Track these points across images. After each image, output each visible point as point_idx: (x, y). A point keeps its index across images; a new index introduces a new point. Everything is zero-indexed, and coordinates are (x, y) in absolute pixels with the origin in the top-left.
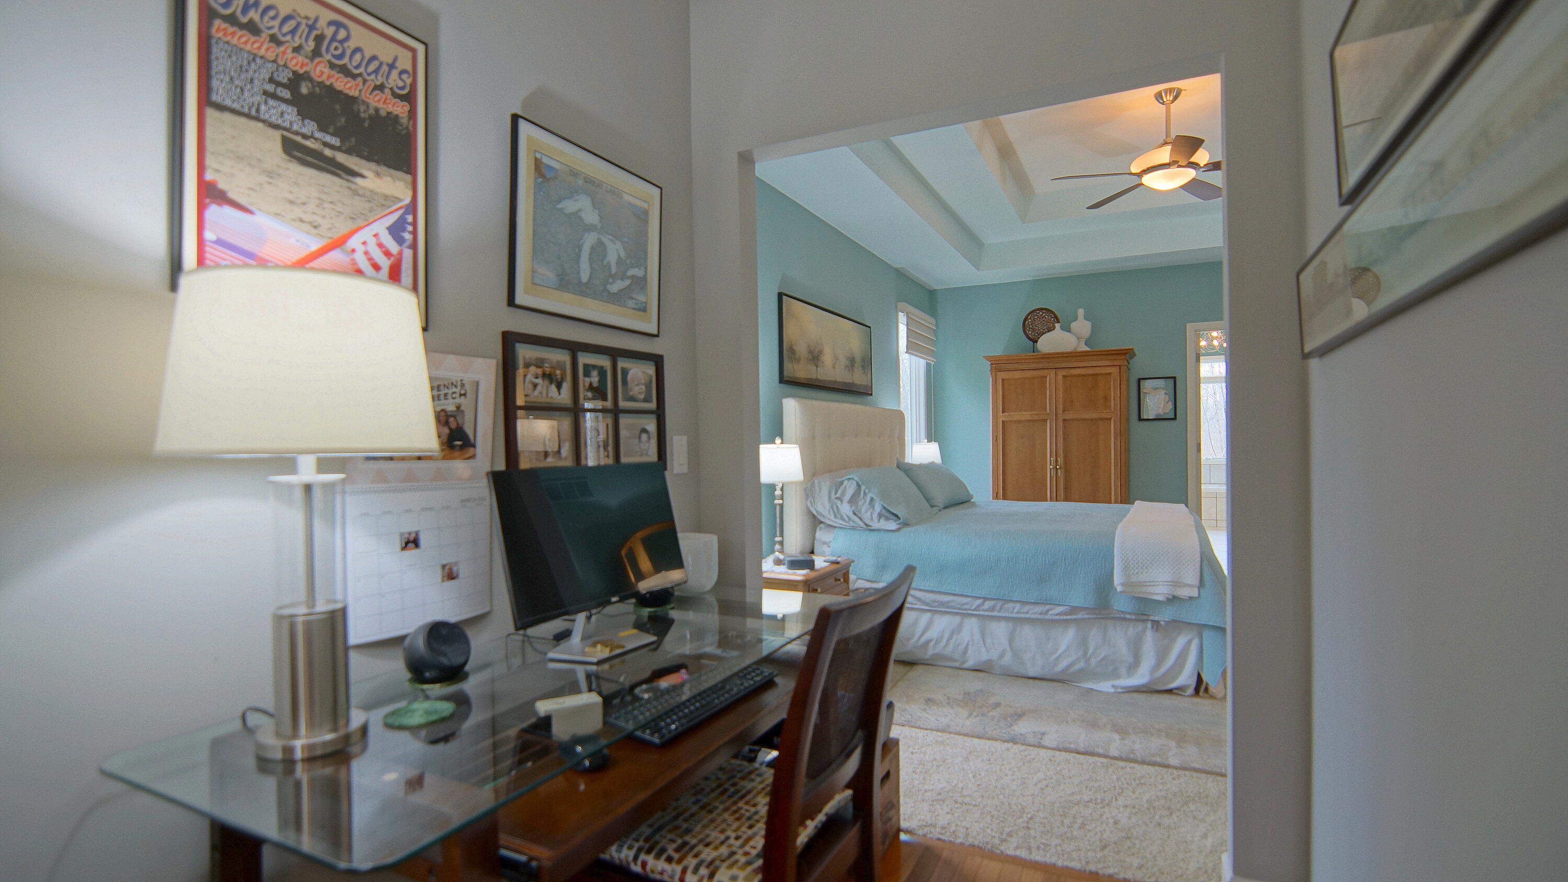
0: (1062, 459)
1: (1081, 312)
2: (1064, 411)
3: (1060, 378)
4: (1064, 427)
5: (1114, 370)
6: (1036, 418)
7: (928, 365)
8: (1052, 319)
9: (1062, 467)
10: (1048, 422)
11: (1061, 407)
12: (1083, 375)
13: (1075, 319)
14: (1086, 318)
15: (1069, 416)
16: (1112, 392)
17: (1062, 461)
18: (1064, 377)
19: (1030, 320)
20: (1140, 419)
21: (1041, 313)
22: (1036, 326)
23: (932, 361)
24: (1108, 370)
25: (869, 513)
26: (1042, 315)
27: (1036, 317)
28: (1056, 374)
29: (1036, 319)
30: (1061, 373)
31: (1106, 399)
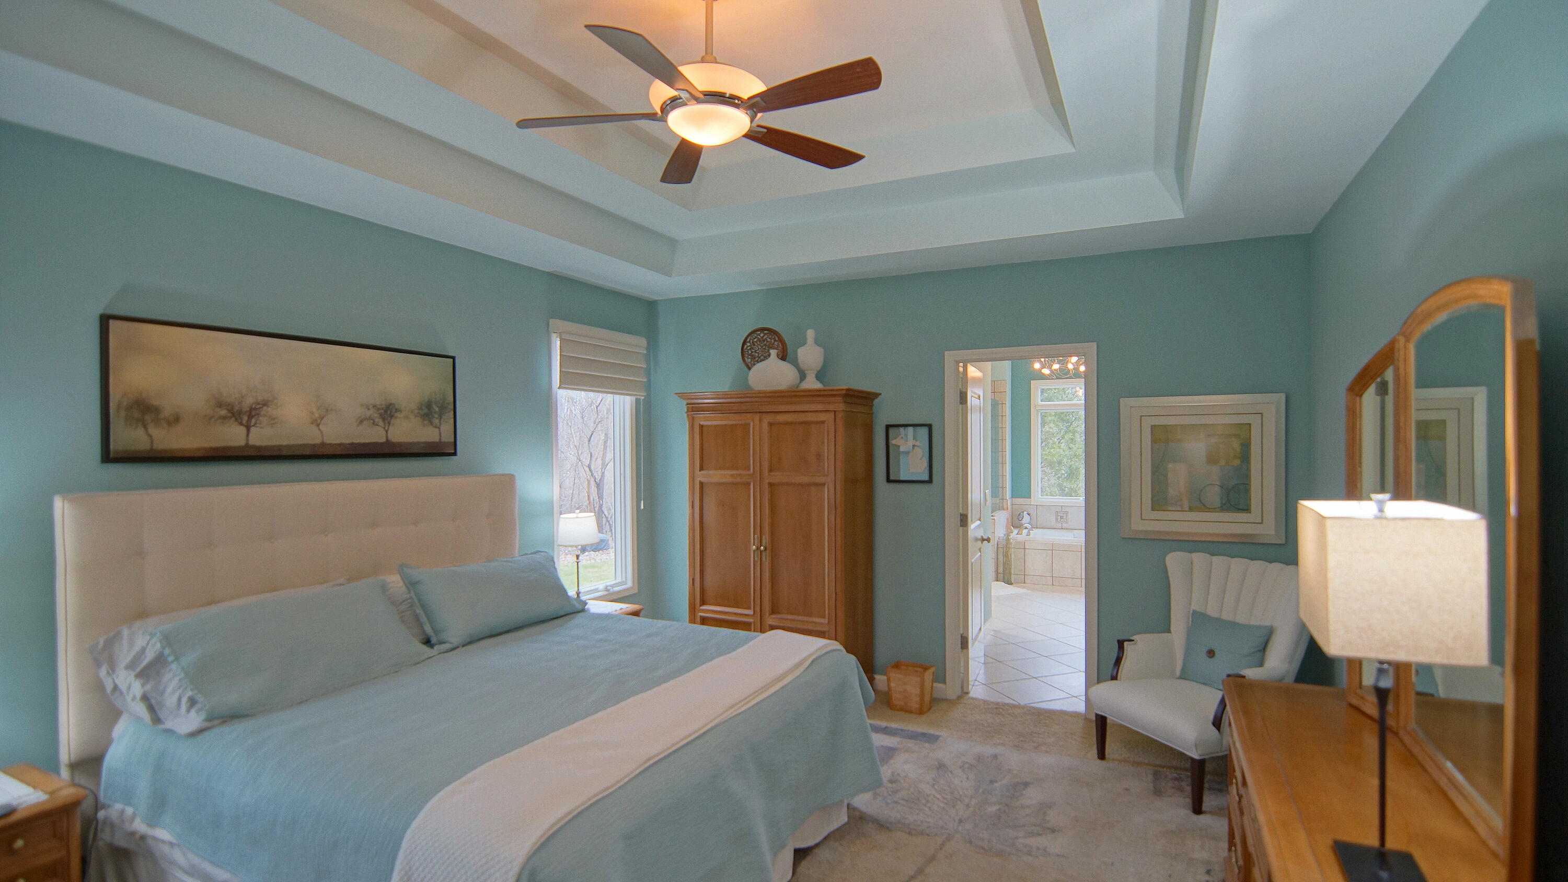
0: (767, 538)
1: (810, 334)
2: (771, 470)
3: (765, 426)
4: (772, 494)
5: (829, 417)
6: (738, 480)
7: (637, 401)
8: (776, 343)
9: (767, 547)
10: (752, 484)
11: (766, 465)
12: (792, 423)
13: (804, 343)
14: (817, 342)
15: (778, 477)
16: (826, 448)
17: (767, 541)
18: (771, 424)
19: (748, 344)
20: (889, 480)
21: (762, 335)
22: (755, 352)
23: (642, 395)
24: (822, 417)
25: (176, 697)
26: (763, 337)
27: (755, 340)
28: (761, 420)
29: (756, 342)
30: (768, 419)
31: (819, 456)
